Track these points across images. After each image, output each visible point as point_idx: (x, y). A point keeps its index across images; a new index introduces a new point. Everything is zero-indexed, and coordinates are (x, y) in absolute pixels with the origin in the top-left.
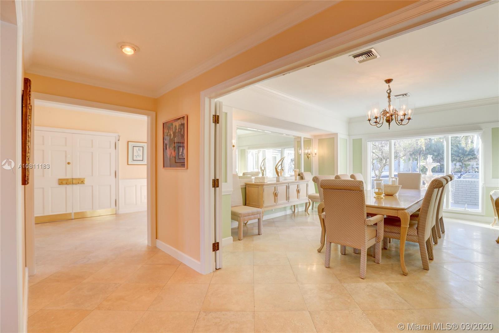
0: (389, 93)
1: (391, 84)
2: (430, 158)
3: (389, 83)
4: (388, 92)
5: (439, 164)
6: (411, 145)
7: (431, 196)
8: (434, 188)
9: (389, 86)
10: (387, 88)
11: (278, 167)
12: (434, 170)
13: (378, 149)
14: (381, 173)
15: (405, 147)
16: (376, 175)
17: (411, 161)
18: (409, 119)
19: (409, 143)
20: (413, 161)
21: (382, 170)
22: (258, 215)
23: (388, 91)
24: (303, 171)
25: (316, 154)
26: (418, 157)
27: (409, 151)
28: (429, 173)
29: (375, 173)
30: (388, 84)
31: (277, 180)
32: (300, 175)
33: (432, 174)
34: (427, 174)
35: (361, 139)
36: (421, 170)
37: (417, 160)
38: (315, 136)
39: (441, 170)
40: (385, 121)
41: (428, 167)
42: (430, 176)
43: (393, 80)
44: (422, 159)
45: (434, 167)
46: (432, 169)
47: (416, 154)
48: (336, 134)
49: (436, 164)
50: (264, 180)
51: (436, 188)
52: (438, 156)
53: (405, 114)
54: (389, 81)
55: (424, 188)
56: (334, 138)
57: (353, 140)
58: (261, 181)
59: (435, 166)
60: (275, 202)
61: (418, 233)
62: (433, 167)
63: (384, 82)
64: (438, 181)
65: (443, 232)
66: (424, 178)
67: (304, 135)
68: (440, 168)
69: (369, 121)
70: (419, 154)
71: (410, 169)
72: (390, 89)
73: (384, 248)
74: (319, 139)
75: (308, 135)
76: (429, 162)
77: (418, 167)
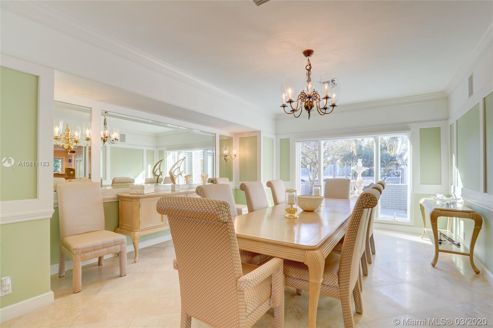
0: (309, 70)
1: (311, 58)
2: (360, 162)
3: (309, 56)
4: (307, 68)
5: (368, 168)
6: (343, 149)
7: (360, 221)
8: (364, 208)
9: (308, 59)
10: (306, 63)
11: (174, 171)
12: (363, 175)
13: (312, 152)
14: (315, 177)
15: (337, 151)
16: (310, 179)
17: (345, 166)
18: (333, 106)
19: (341, 147)
20: (347, 166)
21: (316, 175)
22: (118, 246)
23: (308, 66)
24: (218, 176)
25: (235, 156)
26: (351, 163)
27: (342, 155)
28: (359, 178)
29: (309, 178)
30: (307, 58)
31: (172, 189)
32: (214, 181)
33: (362, 179)
34: (357, 179)
35: (289, 139)
36: (353, 174)
37: (350, 165)
38: (236, 134)
39: (369, 174)
40: (304, 108)
41: (358, 172)
42: (360, 181)
43: (314, 53)
44: (354, 164)
45: (364, 172)
46: (362, 173)
47: (349, 158)
48: (259, 132)
49: (366, 169)
50: (144, 190)
51: (367, 207)
52: (368, 160)
53: (327, 96)
54: (308, 53)
55: (354, 195)
56: (257, 136)
57: (280, 139)
58: (139, 191)
59: (365, 170)
60: (162, 221)
61: (339, 283)
62: (362, 172)
63: (303, 55)
64: (370, 195)
65: (374, 253)
66: (355, 183)
67: (219, 132)
68: (368, 173)
69: (283, 108)
70: (352, 160)
71: (344, 173)
72: (310, 65)
73: (297, 293)
74: (240, 138)
75: (226, 133)
76: (359, 166)
77: (351, 172)
